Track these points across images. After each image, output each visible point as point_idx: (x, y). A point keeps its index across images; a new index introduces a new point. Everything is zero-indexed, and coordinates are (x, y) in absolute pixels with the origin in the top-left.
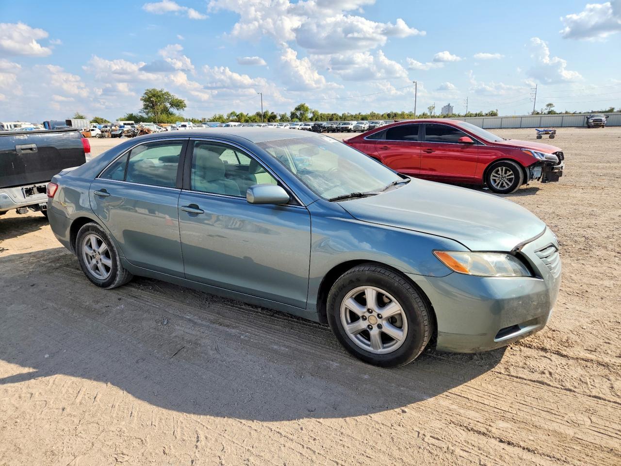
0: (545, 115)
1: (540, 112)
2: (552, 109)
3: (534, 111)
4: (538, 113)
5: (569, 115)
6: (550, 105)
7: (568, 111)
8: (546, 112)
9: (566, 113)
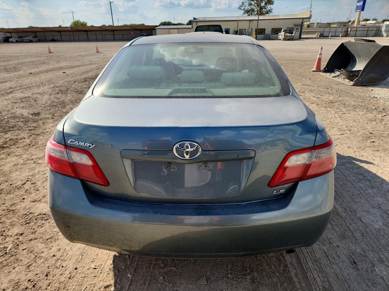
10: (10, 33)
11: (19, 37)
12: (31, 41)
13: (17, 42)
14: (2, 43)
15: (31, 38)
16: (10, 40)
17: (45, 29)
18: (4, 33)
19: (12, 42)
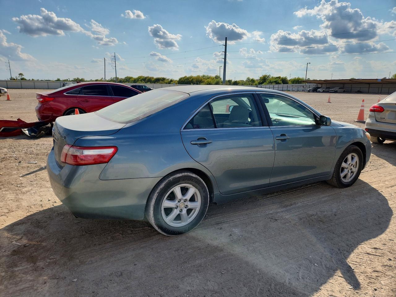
0: (19, 81)
1: (16, 79)
2: (23, 77)
3: (11, 77)
4: (14, 79)
5: (27, 81)
6: (20, 74)
7: (34, 79)
8: (19, 78)
9: (33, 80)
10: (322, 84)
11: (327, 88)
12: (336, 92)
13: (324, 92)
14: (311, 92)
15: (336, 89)
16: (319, 90)
17: (354, 81)
18: (316, 84)
19: (319, 92)
